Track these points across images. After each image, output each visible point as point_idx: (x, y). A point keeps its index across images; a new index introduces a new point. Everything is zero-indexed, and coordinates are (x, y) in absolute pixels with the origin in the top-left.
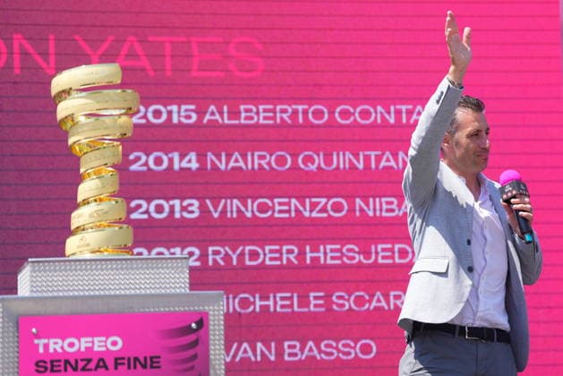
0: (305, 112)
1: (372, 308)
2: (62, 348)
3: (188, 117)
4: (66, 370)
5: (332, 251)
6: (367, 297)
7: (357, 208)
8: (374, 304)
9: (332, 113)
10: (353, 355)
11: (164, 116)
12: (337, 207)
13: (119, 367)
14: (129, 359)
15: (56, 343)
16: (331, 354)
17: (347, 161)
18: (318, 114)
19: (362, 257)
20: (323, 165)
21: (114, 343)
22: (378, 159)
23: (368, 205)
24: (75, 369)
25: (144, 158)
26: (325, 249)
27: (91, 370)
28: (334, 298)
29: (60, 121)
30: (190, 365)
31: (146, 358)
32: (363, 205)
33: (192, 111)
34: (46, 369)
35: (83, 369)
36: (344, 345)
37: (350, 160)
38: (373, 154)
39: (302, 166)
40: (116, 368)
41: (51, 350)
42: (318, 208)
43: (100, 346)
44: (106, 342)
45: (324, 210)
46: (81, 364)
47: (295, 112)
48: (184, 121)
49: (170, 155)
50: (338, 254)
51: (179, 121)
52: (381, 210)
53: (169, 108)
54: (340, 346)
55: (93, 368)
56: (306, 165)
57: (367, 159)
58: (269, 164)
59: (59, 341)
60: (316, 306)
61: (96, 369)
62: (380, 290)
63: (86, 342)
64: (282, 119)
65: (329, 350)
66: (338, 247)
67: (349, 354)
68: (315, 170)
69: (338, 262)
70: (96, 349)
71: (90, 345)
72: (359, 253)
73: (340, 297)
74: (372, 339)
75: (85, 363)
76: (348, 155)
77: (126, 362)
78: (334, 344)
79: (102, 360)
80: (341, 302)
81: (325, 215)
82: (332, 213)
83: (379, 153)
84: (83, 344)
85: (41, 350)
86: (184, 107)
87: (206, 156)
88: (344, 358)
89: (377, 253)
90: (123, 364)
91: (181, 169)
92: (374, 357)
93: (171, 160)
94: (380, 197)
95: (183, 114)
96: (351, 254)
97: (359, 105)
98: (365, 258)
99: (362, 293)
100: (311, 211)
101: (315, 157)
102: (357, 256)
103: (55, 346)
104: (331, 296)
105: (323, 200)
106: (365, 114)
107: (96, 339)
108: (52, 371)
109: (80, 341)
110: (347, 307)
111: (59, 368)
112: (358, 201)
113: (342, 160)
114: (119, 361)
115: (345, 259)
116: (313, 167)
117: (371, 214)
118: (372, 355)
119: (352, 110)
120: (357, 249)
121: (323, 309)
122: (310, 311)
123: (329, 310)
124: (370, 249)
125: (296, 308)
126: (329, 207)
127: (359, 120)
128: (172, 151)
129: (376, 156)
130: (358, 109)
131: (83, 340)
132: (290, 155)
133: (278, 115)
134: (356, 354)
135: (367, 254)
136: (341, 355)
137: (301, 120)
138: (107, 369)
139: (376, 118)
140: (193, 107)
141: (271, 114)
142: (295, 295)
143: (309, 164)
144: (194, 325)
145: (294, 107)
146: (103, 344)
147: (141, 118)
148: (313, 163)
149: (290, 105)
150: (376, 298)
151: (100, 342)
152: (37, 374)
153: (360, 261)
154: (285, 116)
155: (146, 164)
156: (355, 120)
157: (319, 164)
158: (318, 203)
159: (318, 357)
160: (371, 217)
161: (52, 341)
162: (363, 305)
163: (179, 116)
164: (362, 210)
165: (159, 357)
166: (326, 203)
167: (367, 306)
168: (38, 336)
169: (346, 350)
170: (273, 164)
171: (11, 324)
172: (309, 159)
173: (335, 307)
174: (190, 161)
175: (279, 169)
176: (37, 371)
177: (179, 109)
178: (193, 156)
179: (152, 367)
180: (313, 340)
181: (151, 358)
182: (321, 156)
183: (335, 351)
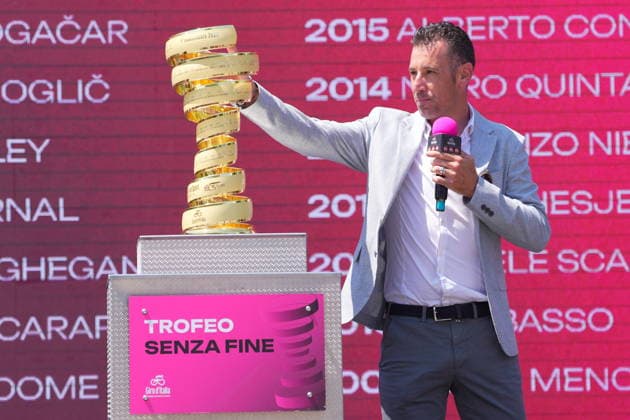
0: (526, 24)
1: (608, 269)
2: (172, 328)
3: (379, 33)
4: (176, 352)
5: (558, 198)
6: (602, 256)
7: (591, 144)
8: (611, 264)
9: (559, 24)
10: (584, 327)
11: (349, 33)
12: (565, 144)
13: (231, 350)
14: (241, 341)
15: (166, 324)
16: (555, 325)
17: (579, 85)
18: (542, 27)
19: (596, 206)
20: (547, 91)
21: (226, 325)
22: (620, 82)
23: (604, 140)
24: (186, 351)
25: (324, 84)
26: (549, 196)
27: (202, 352)
28: (560, 257)
29: (177, 85)
30: (304, 348)
31: (258, 341)
32: (598, 140)
33: (383, 25)
34: (157, 349)
35: (194, 351)
36: (572, 315)
37: (582, 84)
38: (612, 76)
39: (520, 92)
40: (227, 351)
41: (161, 331)
42: (541, 145)
43: (210, 328)
44: (216, 323)
45: (548, 147)
46: (192, 346)
47: (513, 24)
48: (373, 37)
49: (356, 81)
50: (566, 203)
51: (368, 39)
52: (622, 146)
53: (355, 22)
54: (567, 316)
55: (204, 350)
56: (527, 92)
57: (605, 82)
58: (479, 90)
59: (169, 322)
60: (536, 266)
61: (207, 352)
62: (619, 247)
63: (197, 323)
64: (495, 32)
65: (553, 320)
66: (565, 193)
67: (578, 325)
68: (537, 97)
69: (566, 212)
70: (207, 330)
71: (200, 326)
72: (592, 201)
73: (566, 256)
74: (608, 307)
75: (196, 344)
76: (580, 78)
77: (238, 344)
78: (560, 314)
79: (214, 342)
80: (568, 261)
81: (549, 154)
82: (558, 151)
83: (620, 74)
84: (194, 325)
85: (151, 330)
86: (373, 21)
87: (400, 81)
88: (572, 330)
89: (616, 201)
90: (235, 347)
91: (369, 97)
92: (611, 329)
93: (357, 88)
94: (621, 130)
95: (372, 29)
96: (582, 202)
97: (595, 14)
98: (600, 207)
99: (595, 251)
100: (532, 149)
101: (538, 80)
102: (589, 204)
103: (166, 327)
104: (557, 253)
105: (547, 136)
106: (603, 26)
107: (207, 321)
108: (163, 352)
109: (190, 323)
110: (576, 268)
111: (169, 350)
112: (592, 135)
113: (572, 84)
114: (231, 344)
115: (574, 209)
116: (534, 94)
117: (609, 151)
118: (608, 327)
119: (586, 21)
120: (589, 196)
121: (545, 271)
122: (529, 274)
123: (554, 271)
124: (607, 195)
125: (511, 270)
126: (555, 144)
127: (595, 33)
128: (357, 77)
129: (617, 79)
130: (595, 19)
131: (193, 321)
132: (506, 78)
133: (491, 29)
134: (587, 324)
135: (603, 202)
136: (568, 327)
137: (520, 35)
138: (218, 352)
139: (617, 30)
140: (384, 21)
141: (482, 28)
142: (511, 254)
143: (530, 90)
144: (308, 308)
145: (512, 18)
146: (214, 325)
147: (321, 35)
148: (535, 88)
149: (506, 16)
150: (613, 257)
151: (210, 323)
152: (147, 355)
153: (594, 212)
154: (500, 30)
155: (326, 92)
156: (590, 33)
157: (543, 91)
158: (541, 139)
159: (540, 329)
160: (609, 156)
161: (162, 322)
162: (597, 265)
163: (367, 32)
164: (596, 146)
165: (272, 340)
166: (551, 140)
167: (602, 266)
168: (147, 316)
169: (576, 320)
170: (484, 91)
171: (121, 303)
172: (529, 85)
173: (561, 268)
174: (380, 88)
175: (492, 97)
176: (147, 352)
177: (368, 23)
178: (384, 81)
179: (264, 350)
180: (533, 308)
181: (264, 341)
182: (546, 79)
183: (560, 322)
